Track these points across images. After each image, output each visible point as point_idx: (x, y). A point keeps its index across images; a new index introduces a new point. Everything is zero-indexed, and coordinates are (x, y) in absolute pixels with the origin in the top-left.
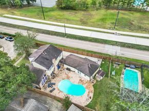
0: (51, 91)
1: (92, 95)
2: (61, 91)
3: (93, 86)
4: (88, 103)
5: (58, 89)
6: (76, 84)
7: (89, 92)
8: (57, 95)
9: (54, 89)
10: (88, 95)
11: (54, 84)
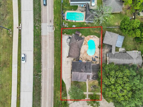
0: (97, 57)
1: (92, 36)
2: (95, 53)
3: (86, 37)
4: (97, 37)
5: (95, 54)
6: (88, 46)
7: (91, 38)
8: (98, 53)
9: (95, 56)
10: (92, 38)
11: (92, 58)
